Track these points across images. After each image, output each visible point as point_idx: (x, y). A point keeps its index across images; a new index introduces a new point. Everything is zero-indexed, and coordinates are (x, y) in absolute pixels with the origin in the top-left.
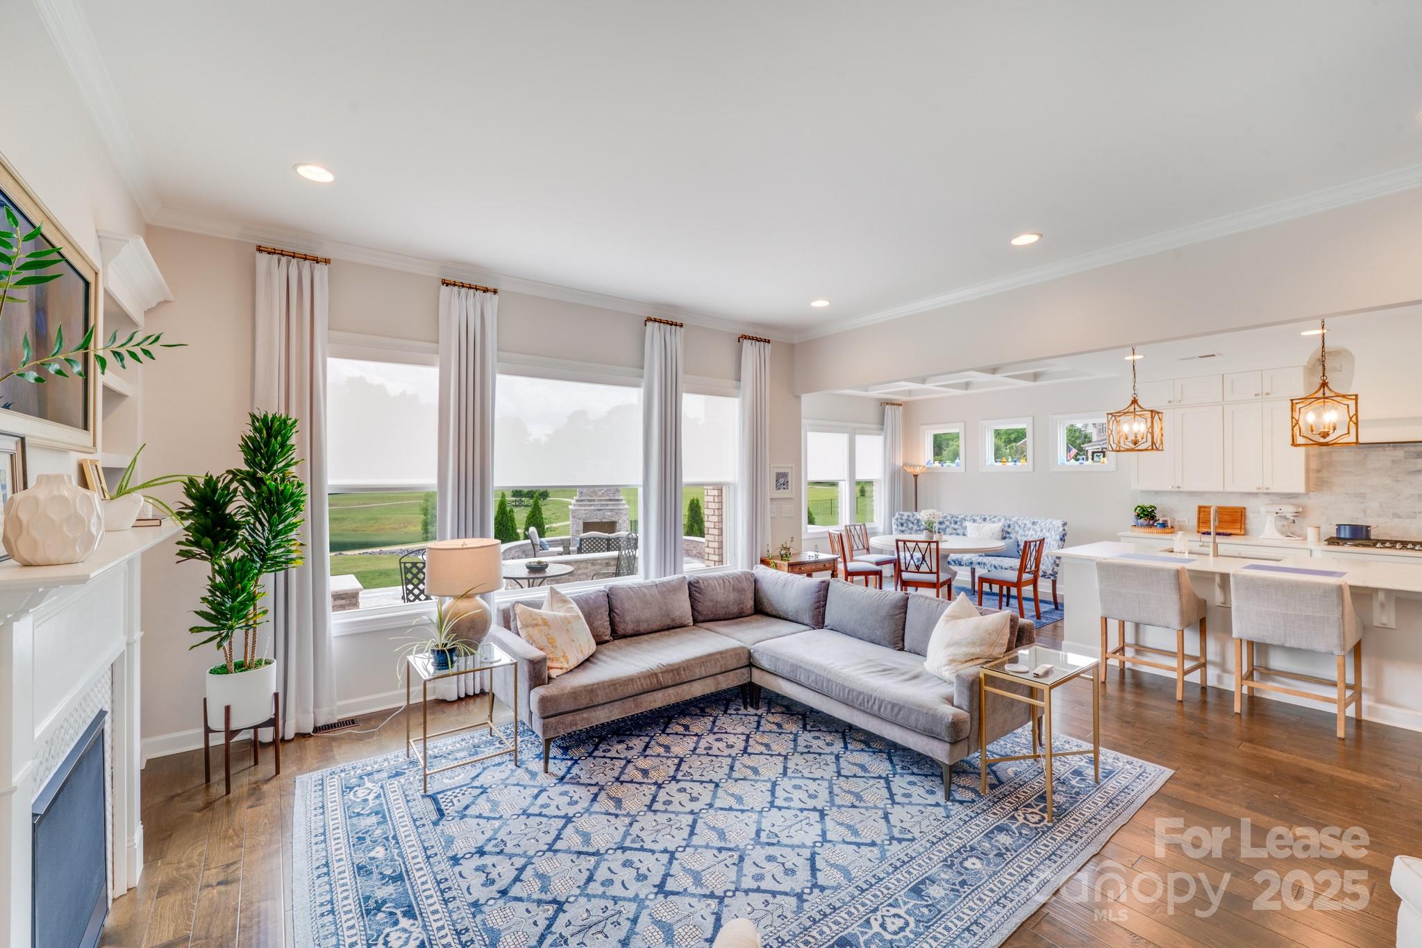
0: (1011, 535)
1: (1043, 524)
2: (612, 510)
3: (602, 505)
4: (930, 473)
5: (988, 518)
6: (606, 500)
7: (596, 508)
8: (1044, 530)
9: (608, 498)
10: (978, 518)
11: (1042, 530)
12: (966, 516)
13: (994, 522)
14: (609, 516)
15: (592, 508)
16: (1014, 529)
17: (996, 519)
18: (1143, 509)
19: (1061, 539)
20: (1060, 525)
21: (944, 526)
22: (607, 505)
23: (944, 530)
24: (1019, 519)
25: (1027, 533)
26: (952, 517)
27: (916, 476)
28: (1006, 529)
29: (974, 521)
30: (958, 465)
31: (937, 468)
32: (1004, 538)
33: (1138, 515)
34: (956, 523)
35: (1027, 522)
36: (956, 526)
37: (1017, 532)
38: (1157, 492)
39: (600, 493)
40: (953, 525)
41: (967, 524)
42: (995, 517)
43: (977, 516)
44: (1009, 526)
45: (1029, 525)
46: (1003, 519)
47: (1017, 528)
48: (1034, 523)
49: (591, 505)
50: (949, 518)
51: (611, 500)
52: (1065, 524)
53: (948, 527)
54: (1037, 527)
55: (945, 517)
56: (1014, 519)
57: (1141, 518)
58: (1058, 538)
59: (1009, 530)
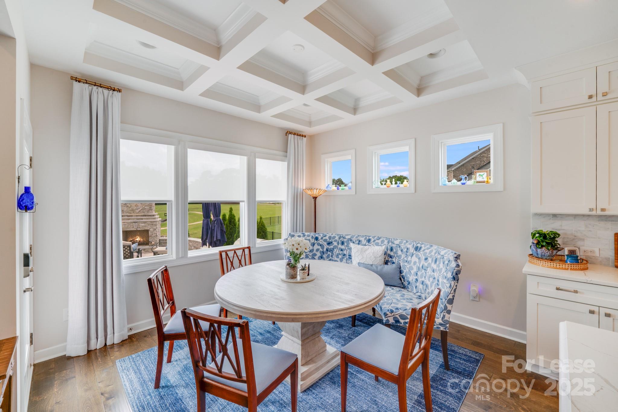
0: (394, 259)
1: (428, 251)
2: (145, 222)
3: (138, 219)
4: (328, 194)
5: (372, 240)
6: (142, 216)
7: (132, 221)
8: (430, 260)
9: (143, 214)
10: (362, 239)
11: (426, 259)
12: (353, 237)
13: (377, 244)
14: (143, 226)
15: (130, 221)
16: (396, 253)
17: (379, 241)
18: (544, 236)
19: (454, 278)
20: (452, 258)
21: (332, 247)
22: (142, 219)
23: (332, 250)
24: (401, 243)
25: (409, 258)
26: (340, 238)
27: (315, 198)
28: (389, 252)
29: (359, 242)
30: (350, 188)
31: (334, 191)
32: (386, 263)
33: (538, 243)
34: (343, 243)
35: (410, 246)
36: (343, 247)
37: (399, 257)
38: (555, 216)
39: (137, 211)
40: (340, 246)
41: (351, 245)
42: (379, 238)
43: (363, 236)
44: (392, 250)
45: (412, 250)
46: (386, 242)
47: (399, 253)
48: (417, 249)
49: (129, 219)
50: (337, 238)
51: (145, 216)
52: (457, 258)
53: (335, 247)
54: (421, 254)
55: (334, 237)
56: (397, 242)
57: (542, 246)
58: (450, 275)
59: (392, 254)
